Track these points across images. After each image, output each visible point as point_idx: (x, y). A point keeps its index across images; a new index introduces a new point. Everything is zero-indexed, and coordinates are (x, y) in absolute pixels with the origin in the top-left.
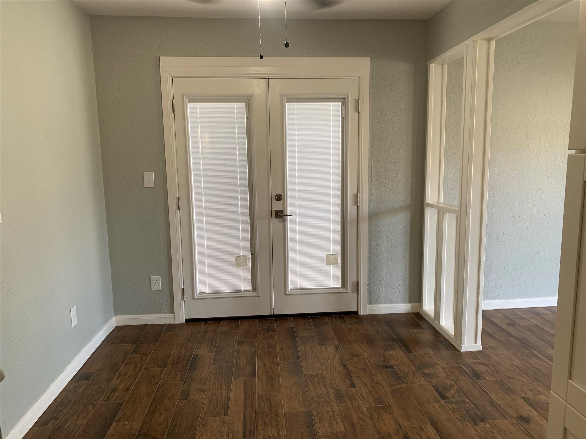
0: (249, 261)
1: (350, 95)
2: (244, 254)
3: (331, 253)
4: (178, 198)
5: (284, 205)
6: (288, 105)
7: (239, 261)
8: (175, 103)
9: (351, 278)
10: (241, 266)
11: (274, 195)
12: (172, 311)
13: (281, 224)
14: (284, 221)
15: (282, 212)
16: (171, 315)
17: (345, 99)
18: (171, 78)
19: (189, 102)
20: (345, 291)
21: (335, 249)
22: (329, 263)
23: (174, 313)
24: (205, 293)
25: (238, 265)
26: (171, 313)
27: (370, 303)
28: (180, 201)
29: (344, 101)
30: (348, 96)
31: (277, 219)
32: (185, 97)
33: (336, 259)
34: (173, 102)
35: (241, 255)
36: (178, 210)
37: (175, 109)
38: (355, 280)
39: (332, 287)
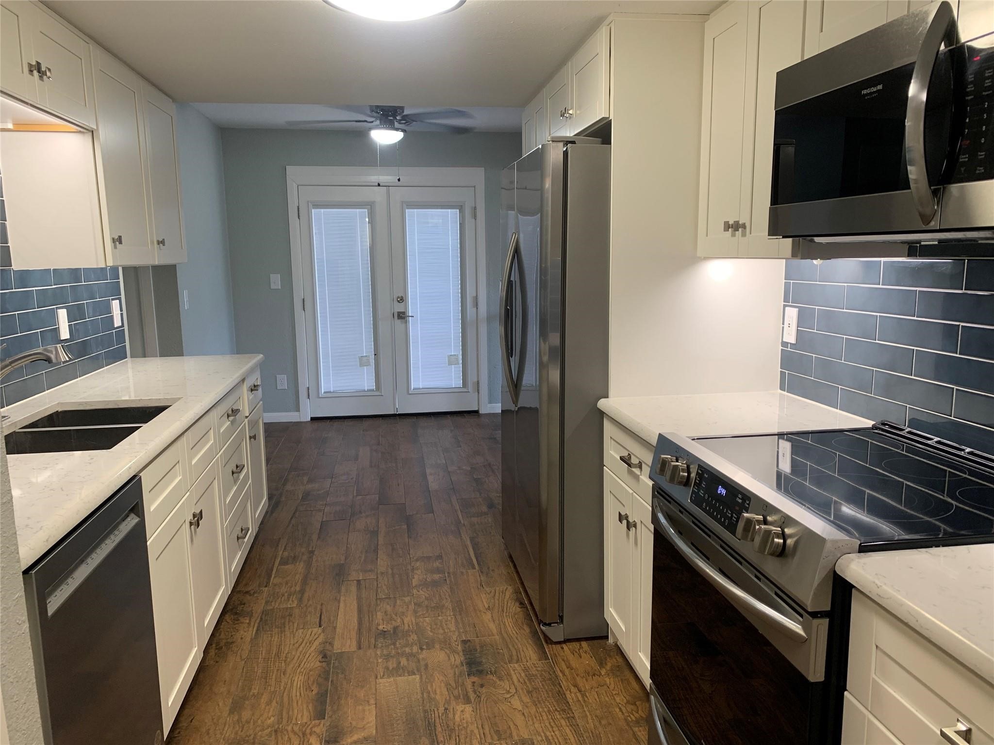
0: (372, 362)
1: (466, 203)
2: (367, 355)
3: (453, 354)
4: (303, 299)
5: (406, 307)
6: (408, 212)
7: (363, 361)
8: (300, 209)
9: (472, 378)
10: (364, 366)
11: (395, 297)
12: (298, 410)
13: (403, 325)
14: (406, 322)
15: (404, 313)
16: (297, 414)
17: (462, 206)
18: (296, 186)
19: (313, 208)
20: (466, 391)
21: (456, 350)
22: (450, 364)
23: (299, 411)
24: (330, 392)
25: (361, 365)
26: (297, 411)
27: (490, 402)
28: (305, 303)
29: (461, 208)
30: (465, 204)
31: (399, 320)
32: (310, 204)
33: (457, 359)
34: (298, 209)
35: (365, 355)
36: (303, 311)
37: (300, 215)
38: (476, 380)
39: (454, 387)
